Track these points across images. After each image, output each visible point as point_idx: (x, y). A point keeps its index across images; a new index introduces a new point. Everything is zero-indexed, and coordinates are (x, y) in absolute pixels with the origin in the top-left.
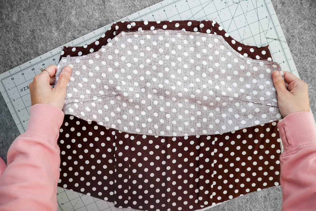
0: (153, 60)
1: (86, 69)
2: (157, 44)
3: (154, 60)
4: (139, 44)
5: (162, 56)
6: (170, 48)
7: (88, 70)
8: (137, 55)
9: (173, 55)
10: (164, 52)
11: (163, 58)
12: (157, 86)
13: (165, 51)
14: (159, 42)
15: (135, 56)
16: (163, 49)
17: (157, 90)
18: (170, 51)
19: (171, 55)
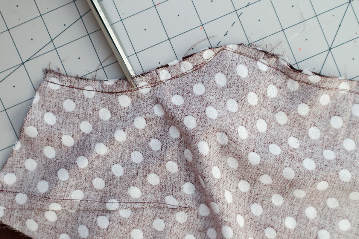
0: (290, 152)
1: (109, 120)
2: (310, 113)
3: (292, 153)
4: (263, 93)
5: (315, 149)
6: (343, 132)
7: (114, 123)
8: (249, 121)
9: (345, 151)
10: (322, 139)
11: (315, 155)
12: (280, 221)
13: (326, 137)
14: (316, 109)
15: (244, 123)
16: (321, 131)
17: (276, 231)
18: (340, 140)
19: (341, 151)
